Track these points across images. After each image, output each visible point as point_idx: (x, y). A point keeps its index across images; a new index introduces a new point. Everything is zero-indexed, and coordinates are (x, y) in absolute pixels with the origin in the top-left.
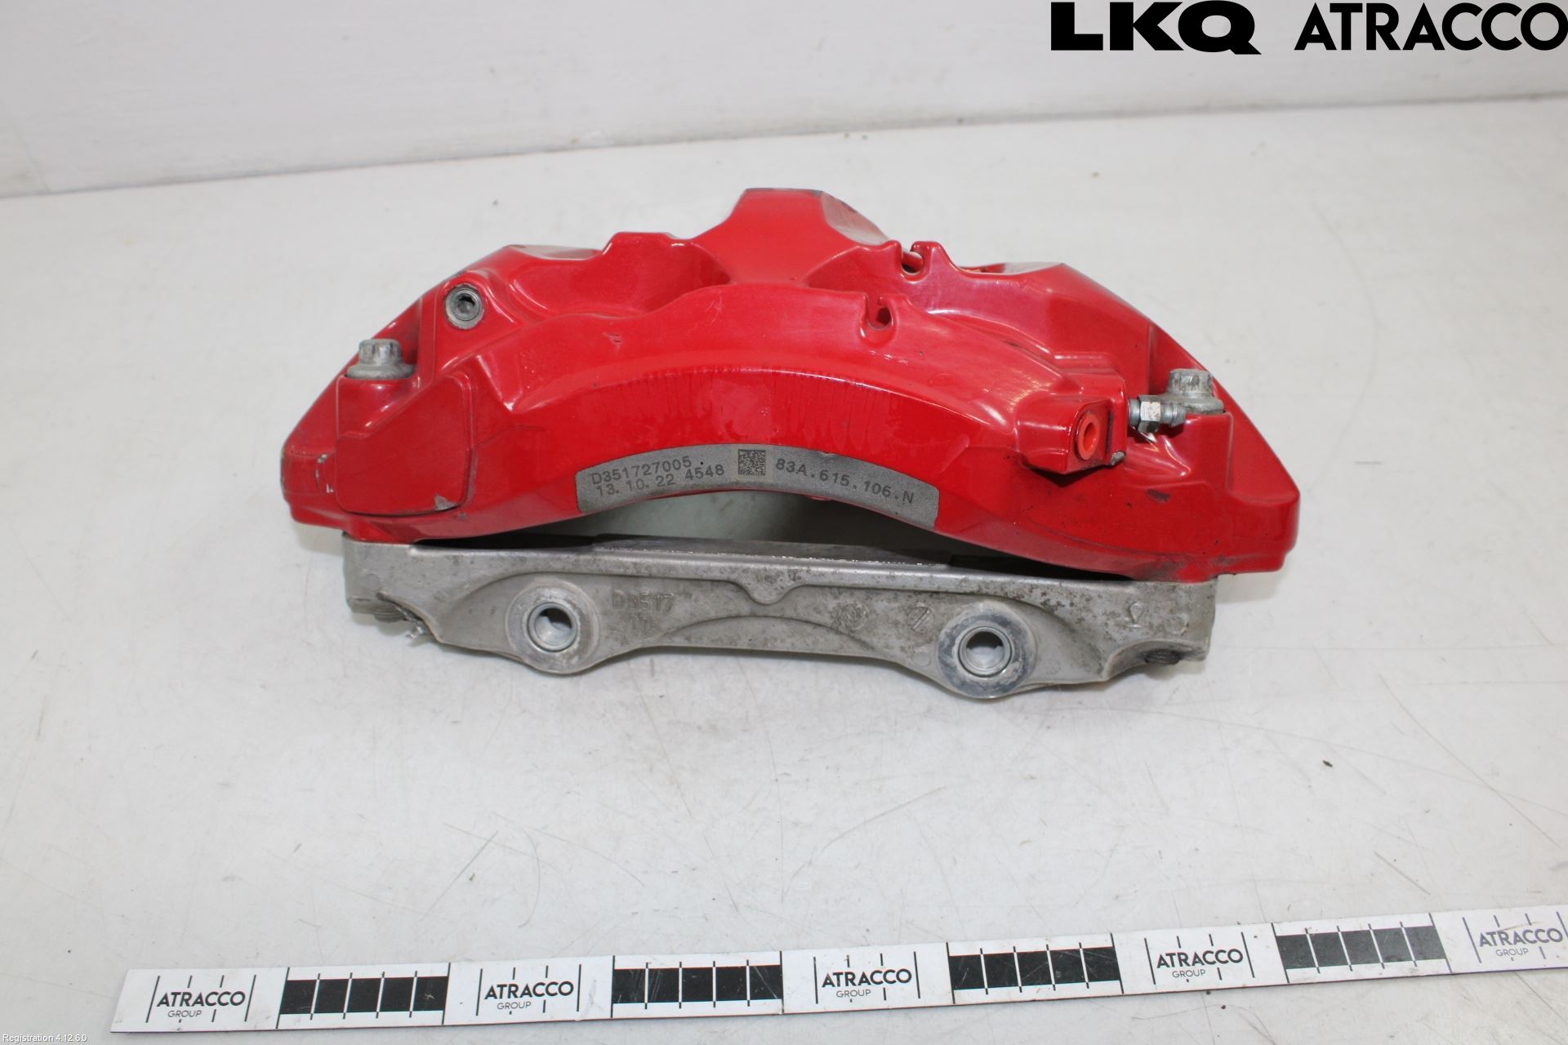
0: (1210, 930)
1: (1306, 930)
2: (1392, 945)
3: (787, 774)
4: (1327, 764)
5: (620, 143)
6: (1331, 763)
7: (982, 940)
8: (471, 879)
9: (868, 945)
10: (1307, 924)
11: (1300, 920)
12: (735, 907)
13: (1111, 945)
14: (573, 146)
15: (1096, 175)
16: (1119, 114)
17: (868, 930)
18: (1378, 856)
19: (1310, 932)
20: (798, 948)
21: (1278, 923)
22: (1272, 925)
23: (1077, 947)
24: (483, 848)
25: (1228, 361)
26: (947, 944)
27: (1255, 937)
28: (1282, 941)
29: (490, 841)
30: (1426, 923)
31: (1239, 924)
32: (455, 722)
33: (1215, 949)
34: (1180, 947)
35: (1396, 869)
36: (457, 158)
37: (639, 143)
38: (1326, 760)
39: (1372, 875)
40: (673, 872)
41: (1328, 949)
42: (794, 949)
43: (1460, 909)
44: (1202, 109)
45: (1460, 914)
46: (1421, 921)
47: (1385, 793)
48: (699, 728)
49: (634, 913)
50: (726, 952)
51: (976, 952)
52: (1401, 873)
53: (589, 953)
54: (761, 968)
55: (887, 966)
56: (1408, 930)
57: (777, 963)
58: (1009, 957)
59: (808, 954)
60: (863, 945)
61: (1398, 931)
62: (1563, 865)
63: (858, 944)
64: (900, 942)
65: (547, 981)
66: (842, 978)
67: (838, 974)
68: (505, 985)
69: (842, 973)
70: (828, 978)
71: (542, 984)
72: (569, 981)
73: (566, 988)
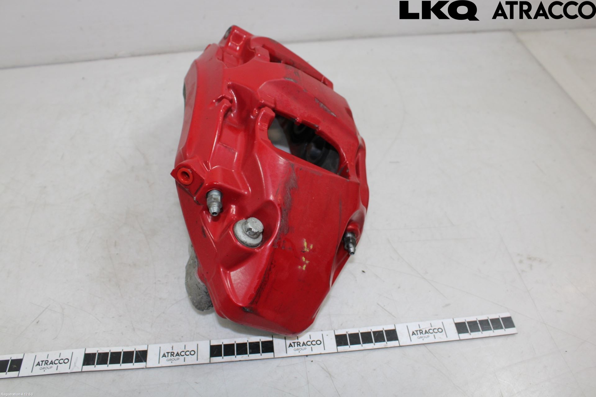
0: (310, 333)
1: (347, 332)
2: (379, 336)
3: (159, 281)
4: (363, 272)
5: (133, 55)
6: (365, 271)
7: (224, 339)
8: (37, 322)
9: (181, 342)
10: (347, 330)
11: (345, 328)
12: (134, 329)
13: (272, 340)
14: (115, 57)
16: (320, 40)
17: (182, 337)
18: (378, 304)
20: (155, 343)
21: (337, 330)
22: (334, 331)
23: (259, 341)
24: (43, 311)
26: (210, 341)
27: (327, 335)
28: (337, 337)
29: (46, 308)
30: (393, 328)
31: (322, 331)
32: (40, 266)
33: (311, 340)
34: (298, 339)
35: (385, 309)
36: (71, 62)
37: (140, 55)
38: (363, 270)
39: (375, 311)
40: (112, 317)
41: (354, 339)
42: (154, 344)
43: (406, 323)
44: (352, 38)
45: (405, 325)
46: (390, 327)
47: (384, 282)
48: (130, 265)
49: (96, 333)
50: (128, 346)
51: (220, 343)
52: (386, 310)
53: (77, 348)
54: (140, 351)
55: (187, 349)
56: (386, 331)
57: (146, 349)
58: (233, 345)
59: (158, 346)
60: (179, 342)
61: (382, 331)
62: (447, 305)
63: (177, 342)
64: (193, 341)
65: (59, 359)
66: (170, 354)
67: (168, 353)
68: (44, 361)
69: (169, 352)
70: (164, 354)
71: (58, 360)
72: (68, 358)
73: (66, 361)
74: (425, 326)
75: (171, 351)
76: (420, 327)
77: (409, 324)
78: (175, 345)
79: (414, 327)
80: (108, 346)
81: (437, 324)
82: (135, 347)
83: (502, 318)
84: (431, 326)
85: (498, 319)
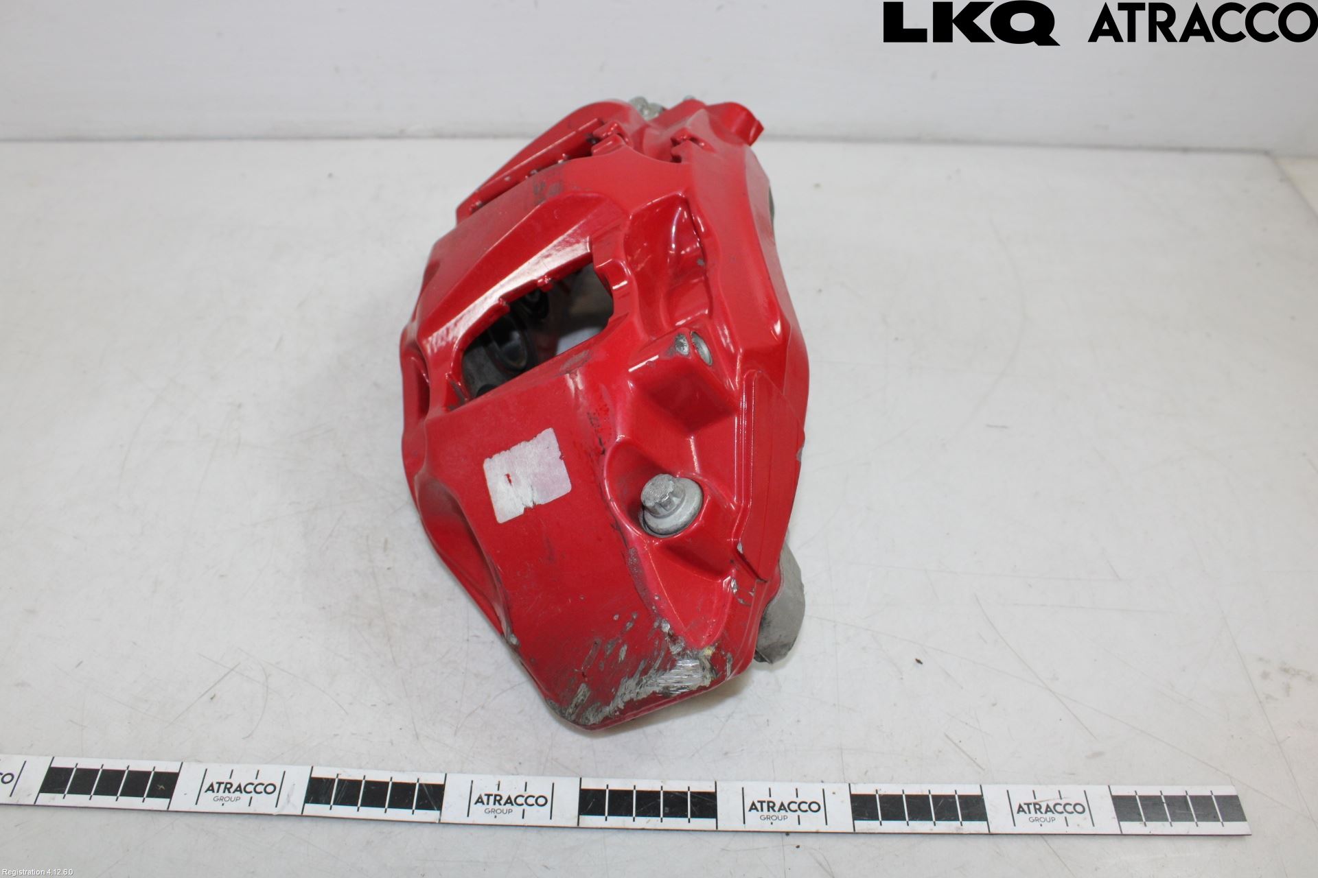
0: (797, 785)
1: (877, 791)
2: (945, 808)
3: (477, 636)
4: (919, 661)
6: (922, 661)
7: (610, 777)
8: (212, 698)
9: (518, 774)
10: (878, 786)
11: (874, 782)
12: (417, 736)
13: (714, 791)
15: (817, 186)
17: (520, 763)
18: (947, 736)
19: (879, 793)
20: (461, 772)
21: (855, 784)
22: (849, 785)
23: (686, 790)
24: (226, 675)
25: (897, 339)
26: (581, 779)
27: (834, 793)
28: (855, 799)
29: (232, 670)
30: (977, 792)
31: (822, 782)
33: (799, 801)
34: (770, 796)
35: (960, 749)
38: (918, 659)
39: (940, 752)
40: (372, 705)
41: (892, 807)
42: (459, 772)
43: (1007, 783)
45: (1004, 788)
46: (973, 790)
47: (962, 688)
48: (414, 595)
49: (336, 735)
50: (402, 771)
51: (603, 787)
52: (964, 752)
53: (293, 763)
54: (428, 786)
55: (529, 792)
56: (960, 797)
57: (442, 782)
58: (629, 793)
59: (467, 778)
60: (513, 774)
61: (953, 797)
62: (1097, 755)
63: (508, 773)
64: (543, 775)
65: (256, 782)
66: (492, 798)
67: (489, 796)
68: (223, 783)
69: (492, 795)
70: (480, 797)
71: (252, 784)
72: (275, 783)
73: (270, 789)
74: (1047, 795)
75: (495, 792)
76: (1035, 798)
77: (1012, 789)
78: (505, 780)
79: (1022, 795)
80: (361, 768)
81: (1073, 794)
82: (419, 775)
83: (1217, 797)
84: (1061, 798)
85: (1209, 798)
